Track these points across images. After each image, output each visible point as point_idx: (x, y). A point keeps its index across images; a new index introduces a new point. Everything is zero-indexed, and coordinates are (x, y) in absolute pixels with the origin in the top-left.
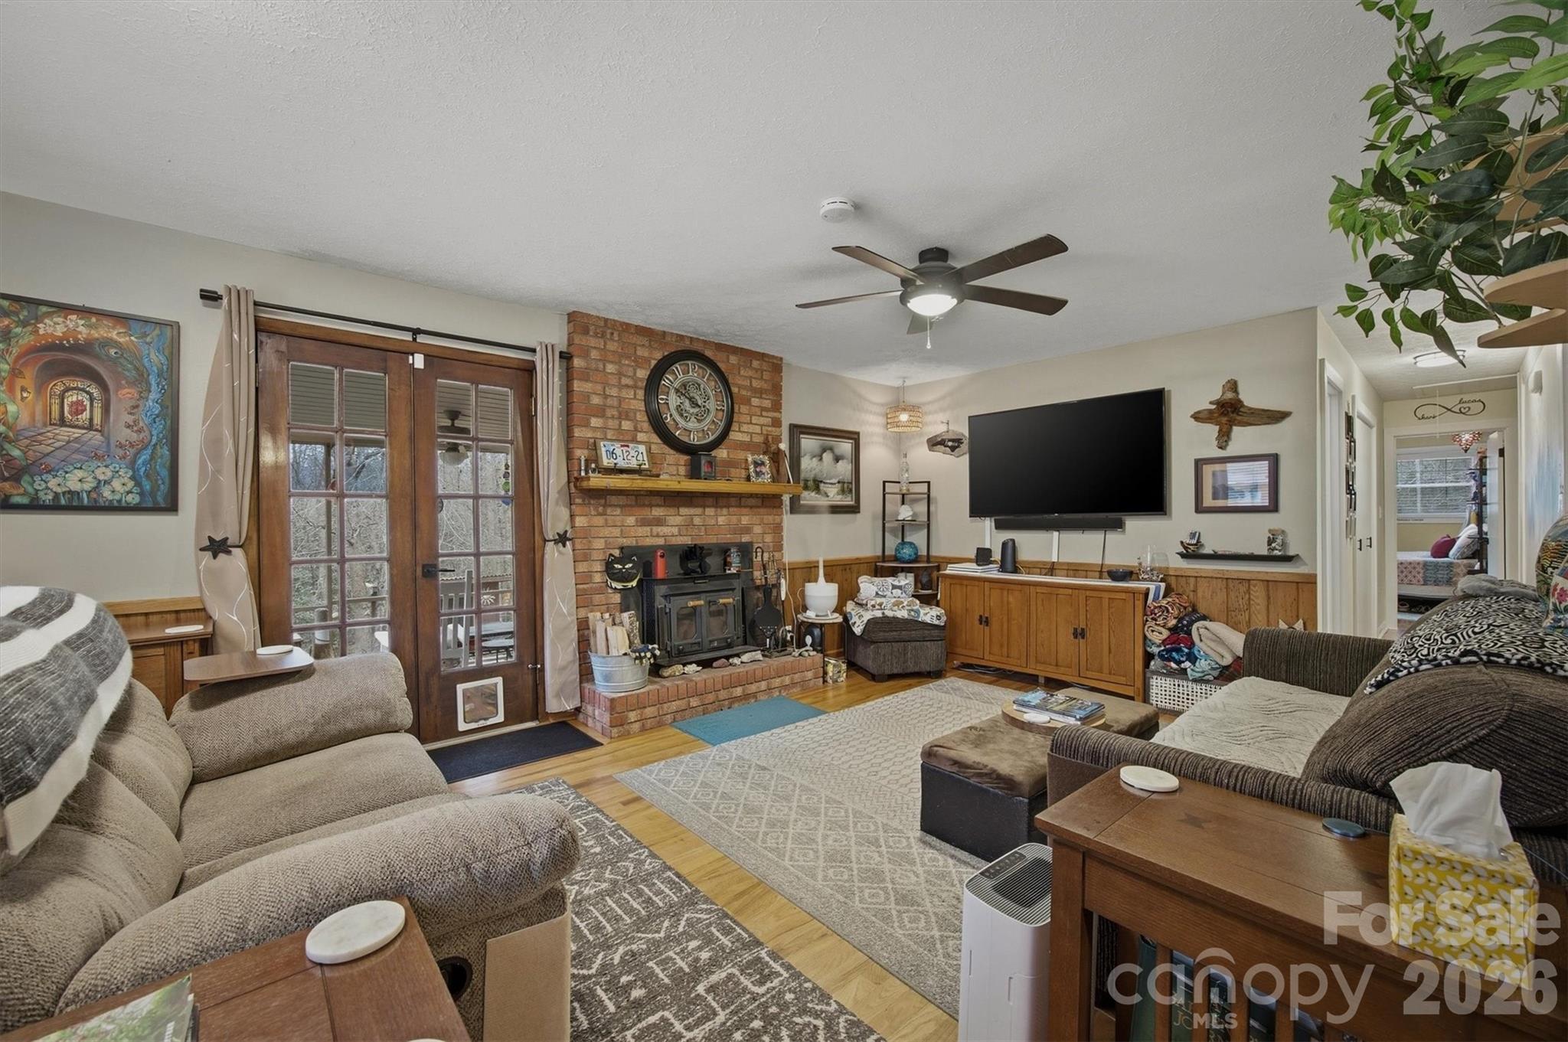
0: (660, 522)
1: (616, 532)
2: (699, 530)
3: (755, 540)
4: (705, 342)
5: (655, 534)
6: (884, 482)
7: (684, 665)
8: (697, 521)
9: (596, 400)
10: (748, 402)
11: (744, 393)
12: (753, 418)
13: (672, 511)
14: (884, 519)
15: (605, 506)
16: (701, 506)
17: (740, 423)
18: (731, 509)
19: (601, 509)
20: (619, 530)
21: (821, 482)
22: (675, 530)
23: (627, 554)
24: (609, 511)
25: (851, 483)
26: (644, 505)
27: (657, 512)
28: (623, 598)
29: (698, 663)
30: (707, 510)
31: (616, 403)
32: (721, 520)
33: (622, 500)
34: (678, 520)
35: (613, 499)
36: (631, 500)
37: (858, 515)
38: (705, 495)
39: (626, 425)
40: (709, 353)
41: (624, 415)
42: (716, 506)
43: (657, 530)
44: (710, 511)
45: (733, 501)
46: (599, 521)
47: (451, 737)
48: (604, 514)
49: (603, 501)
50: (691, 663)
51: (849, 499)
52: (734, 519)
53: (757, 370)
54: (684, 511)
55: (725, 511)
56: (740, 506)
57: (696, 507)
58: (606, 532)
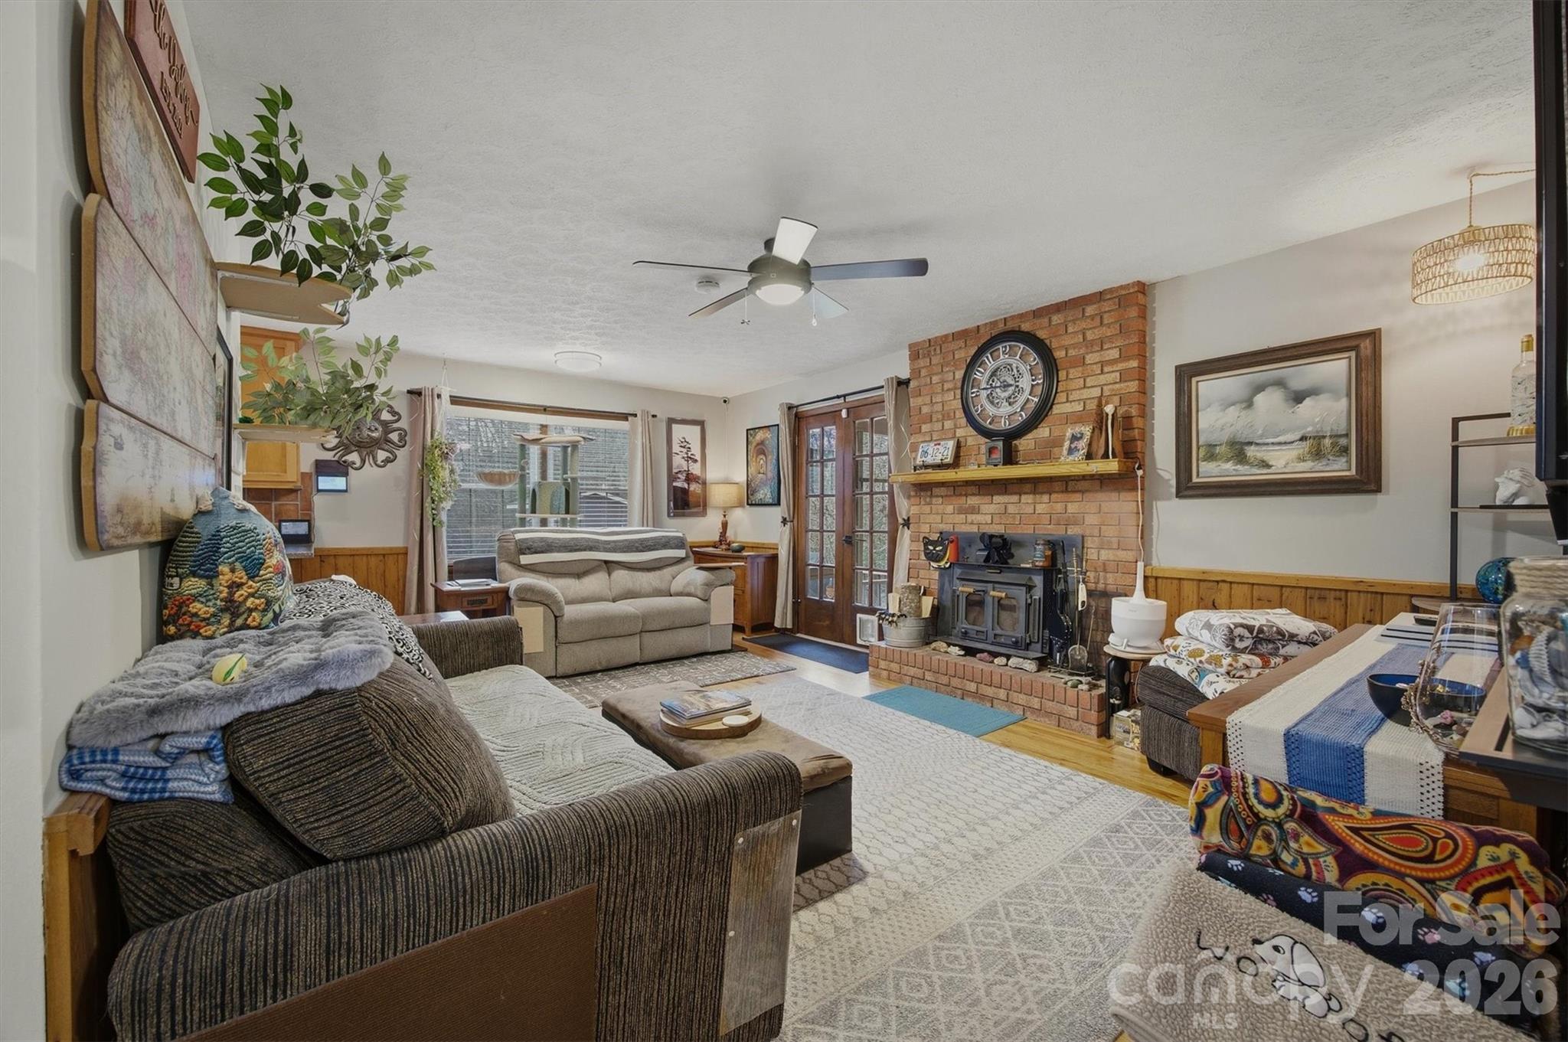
0: (975, 510)
1: (938, 518)
2: (1014, 518)
3: (1087, 533)
4: (1022, 316)
5: (969, 521)
6: (1456, 422)
7: (949, 645)
8: (1011, 509)
9: (925, 410)
10: (1081, 362)
11: (1072, 352)
12: (1088, 380)
13: (987, 499)
14: (1454, 503)
15: (931, 496)
16: (1015, 493)
17: (1067, 392)
18: (1054, 496)
19: (928, 500)
20: (939, 517)
21: (1250, 443)
22: (988, 519)
23: (944, 539)
24: (934, 500)
25: (1347, 435)
26: (961, 495)
27: (973, 501)
28: (941, 576)
29: (962, 648)
30: (1024, 497)
31: (940, 409)
32: (1040, 508)
33: (943, 491)
34: (992, 508)
35: (936, 491)
36: (950, 491)
37: (1379, 496)
38: (1022, 481)
39: (948, 424)
40: (1026, 327)
41: (946, 416)
42: (1034, 492)
43: (971, 518)
44: (1027, 499)
45: (1057, 486)
46: (927, 509)
47: (850, 644)
48: (930, 504)
49: (929, 493)
50: (955, 645)
51: (1345, 466)
52: (1059, 507)
53: (1092, 317)
54: (997, 499)
55: (1046, 498)
56: (1066, 491)
57: (1011, 494)
58: (931, 518)
